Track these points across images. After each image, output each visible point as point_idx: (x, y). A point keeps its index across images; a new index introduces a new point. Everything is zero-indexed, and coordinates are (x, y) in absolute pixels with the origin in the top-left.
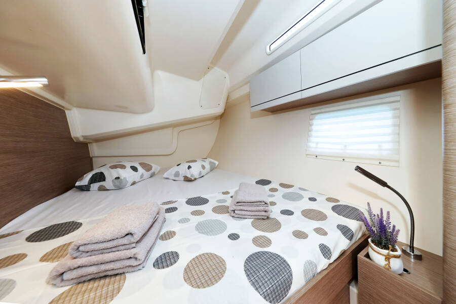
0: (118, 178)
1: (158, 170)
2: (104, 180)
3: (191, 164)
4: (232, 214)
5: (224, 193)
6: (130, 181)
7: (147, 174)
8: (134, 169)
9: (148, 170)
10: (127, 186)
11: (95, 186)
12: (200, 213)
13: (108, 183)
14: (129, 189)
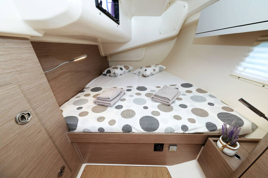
0: (114, 73)
1: (132, 69)
2: (110, 73)
3: (147, 68)
4: (152, 99)
5: (157, 87)
6: (119, 74)
7: (126, 71)
8: (121, 69)
9: (127, 69)
10: (118, 75)
11: (108, 74)
12: (139, 94)
13: (112, 74)
14: (119, 77)
